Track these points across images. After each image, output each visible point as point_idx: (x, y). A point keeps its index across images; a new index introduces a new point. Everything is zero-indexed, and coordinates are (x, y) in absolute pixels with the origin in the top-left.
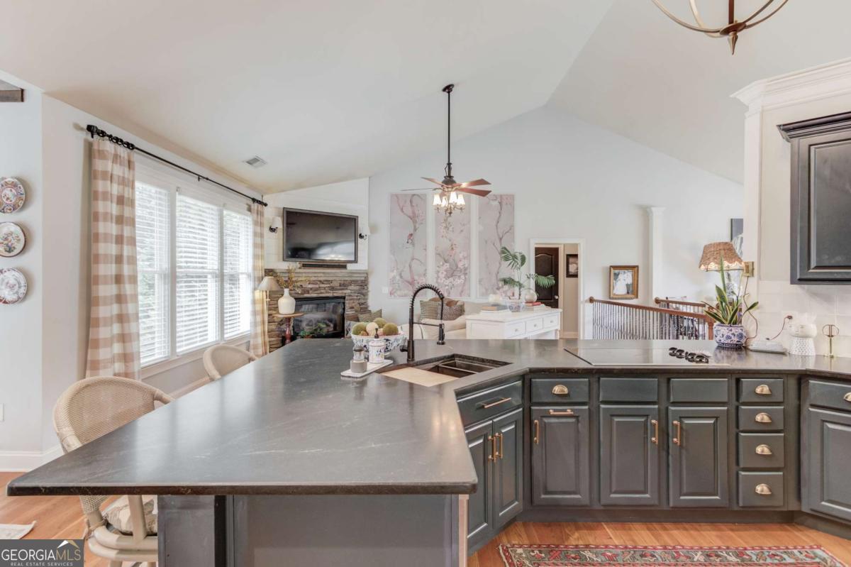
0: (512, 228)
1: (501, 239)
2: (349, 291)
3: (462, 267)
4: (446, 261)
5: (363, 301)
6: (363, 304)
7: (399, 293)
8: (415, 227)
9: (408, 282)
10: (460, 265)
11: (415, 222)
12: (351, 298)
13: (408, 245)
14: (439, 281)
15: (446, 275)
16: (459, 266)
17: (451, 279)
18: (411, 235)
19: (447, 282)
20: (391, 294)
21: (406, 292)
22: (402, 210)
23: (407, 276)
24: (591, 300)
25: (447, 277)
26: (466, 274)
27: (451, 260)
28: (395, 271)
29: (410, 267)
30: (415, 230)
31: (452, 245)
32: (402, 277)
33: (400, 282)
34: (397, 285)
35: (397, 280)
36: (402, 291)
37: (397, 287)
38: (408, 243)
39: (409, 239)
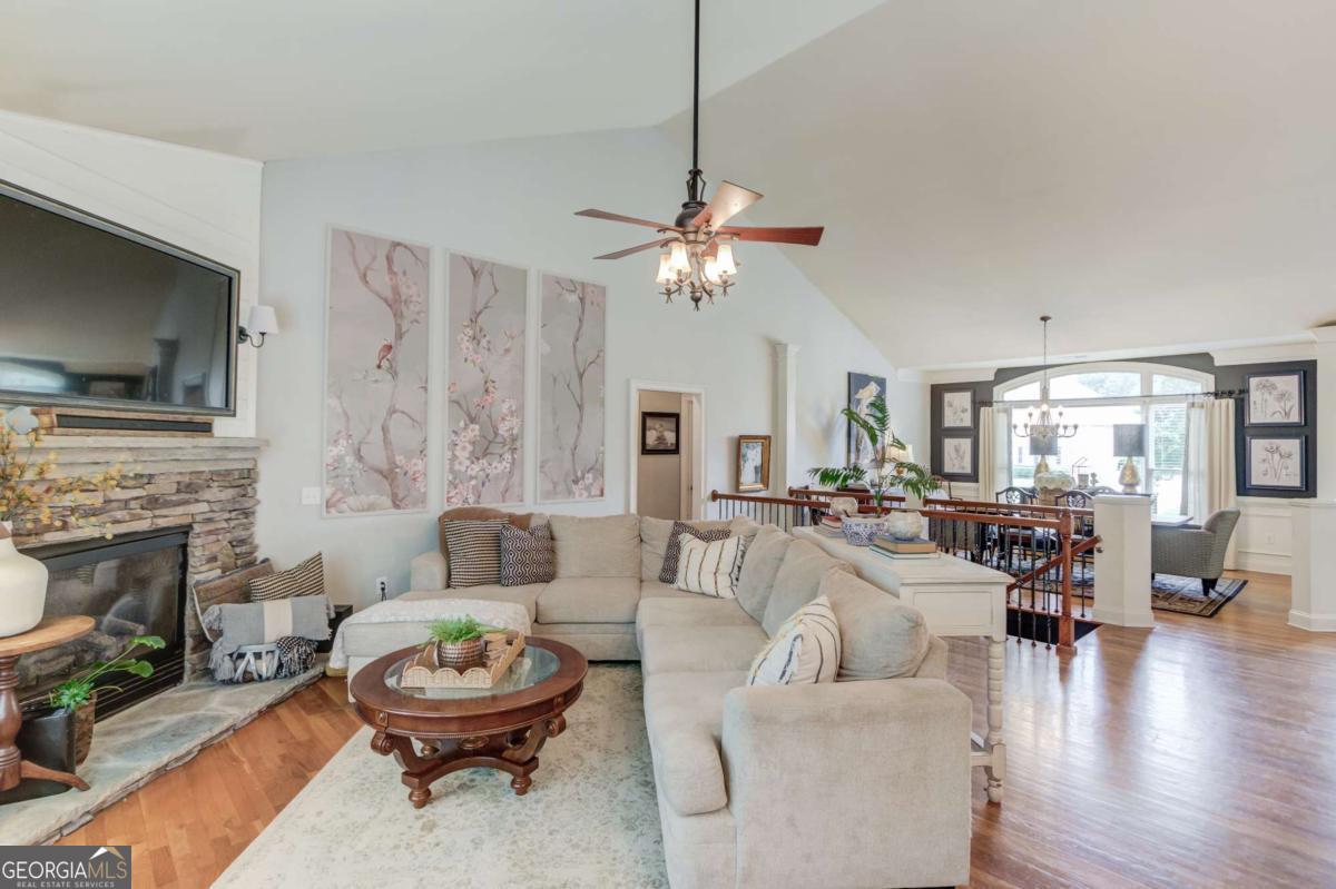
0: (600, 353)
1: (581, 376)
2: (204, 507)
3: (506, 435)
4: (473, 420)
5: (243, 534)
6: (242, 542)
7: (351, 500)
8: (399, 326)
9: (380, 472)
10: (503, 429)
11: (398, 315)
12: (211, 527)
13: (378, 374)
14: (457, 467)
15: (472, 453)
16: (501, 432)
17: (483, 462)
18: (389, 348)
19: (476, 468)
20: (330, 505)
21: (372, 498)
22: (364, 277)
23: (376, 456)
24: (715, 496)
25: (474, 458)
26: (513, 450)
27: (484, 417)
28: (343, 442)
29: (385, 430)
30: (400, 335)
31: (486, 382)
32: (361, 457)
33: (358, 472)
34: (347, 480)
35: (349, 466)
36: (363, 496)
37: (346, 486)
38: (379, 367)
39: (383, 358)
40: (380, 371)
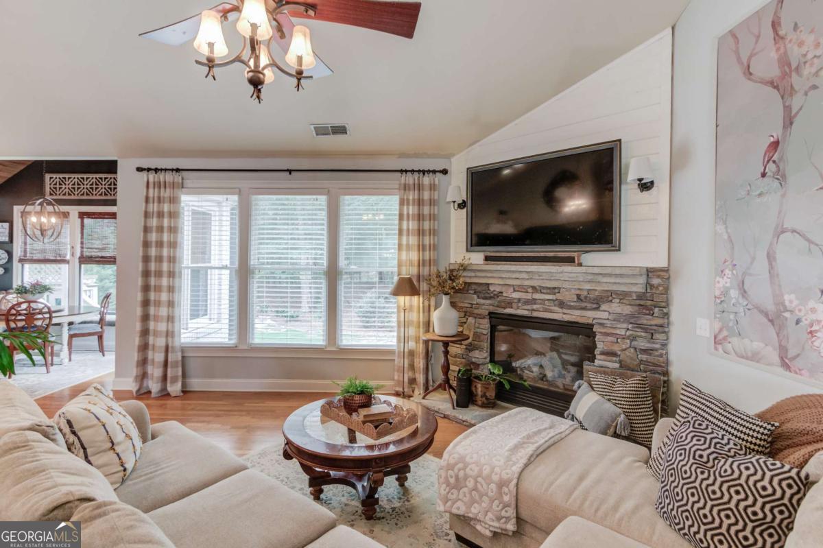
2: (605, 315)
5: (645, 345)
6: (645, 352)
7: (736, 342)
8: (788, 110)
9: (766, 314)
11: (787, 94)
12: (609, 330)
18: (775, 145)
20: (717, 341)
21: (757, 345)
23: (761, 291)
28: (728, 272)
29: (771, 257)
30: (790, 122)
32: (745, 292)
33: (741, 310)
34: (732, 317)
35: (733, 301)
36: (746, 341)
37: (731, 324)
38: (764, 175)
39: (768, 161)
40: (766, 179)
